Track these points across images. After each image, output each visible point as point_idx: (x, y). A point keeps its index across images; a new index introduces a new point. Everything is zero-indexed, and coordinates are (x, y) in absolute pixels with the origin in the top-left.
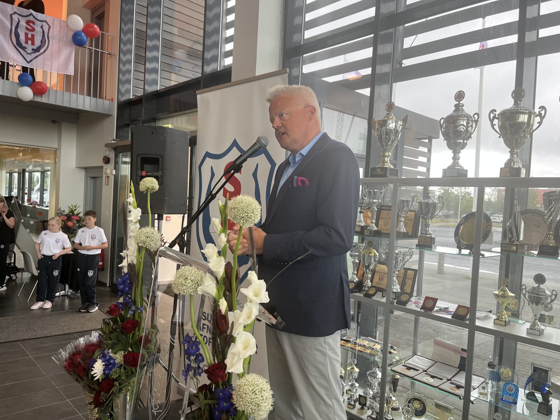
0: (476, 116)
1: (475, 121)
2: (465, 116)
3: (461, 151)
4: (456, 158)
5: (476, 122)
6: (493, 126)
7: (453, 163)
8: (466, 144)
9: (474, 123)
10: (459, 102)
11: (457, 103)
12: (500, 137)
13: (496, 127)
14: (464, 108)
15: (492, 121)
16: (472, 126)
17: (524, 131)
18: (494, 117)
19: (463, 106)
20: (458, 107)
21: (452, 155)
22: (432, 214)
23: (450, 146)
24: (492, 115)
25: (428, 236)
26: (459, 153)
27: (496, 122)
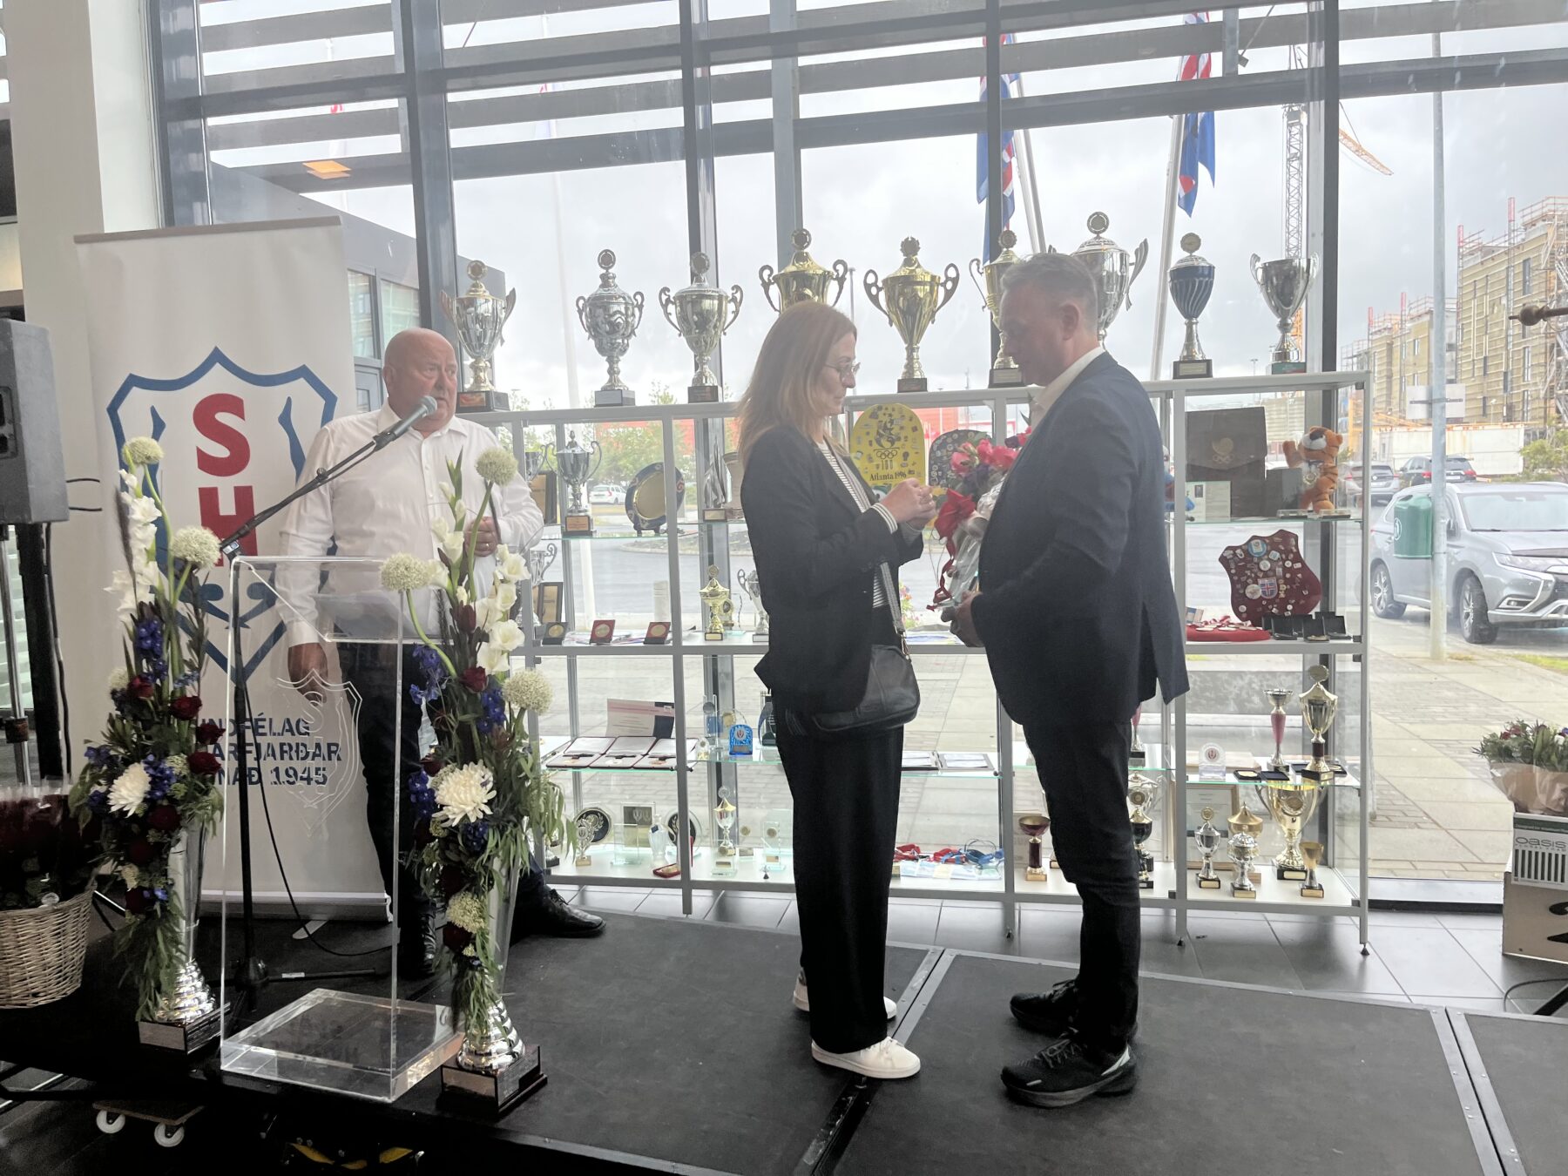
0: (638, 297)
1: (637, 306)
2: (620, 297)
3: (621, 358)
4: (612, 372)
5: (640, 307)
6: (667, 315)
7: (610, 381)
8: (628, 345)
9: (636, 309)
10: (607, 269)
11: (604, 271)
12: (680, 335)
13: (674, 318)
14: (616, 281)
15: (665, 307)
16: (633, 315)
17: (715, 327)
18: (668, 301)
19: (614, 277)
20: (606, 280)
21: (607, 365)
22: (584, 475)
23: (601, 349)
24: (664, 298)
25: (582, 514)
26: (617, 362)
27: (671, 308)
